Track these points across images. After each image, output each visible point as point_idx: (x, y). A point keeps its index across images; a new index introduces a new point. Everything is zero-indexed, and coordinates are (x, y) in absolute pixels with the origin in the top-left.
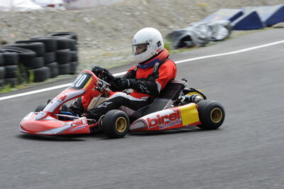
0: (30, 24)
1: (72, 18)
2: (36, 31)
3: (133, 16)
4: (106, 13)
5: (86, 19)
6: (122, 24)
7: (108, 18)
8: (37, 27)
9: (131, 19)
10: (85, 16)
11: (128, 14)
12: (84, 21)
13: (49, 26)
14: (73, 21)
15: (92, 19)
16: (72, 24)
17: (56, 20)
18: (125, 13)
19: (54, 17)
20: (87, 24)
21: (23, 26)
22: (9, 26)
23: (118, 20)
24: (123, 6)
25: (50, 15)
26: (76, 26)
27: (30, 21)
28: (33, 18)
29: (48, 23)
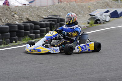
0: (31, 12)
1: (44, 10)
2: (33, 15)
3: (65, 10)
4: (55, 8)
5: (49, 10)
6: (61, 13)
7: (56, 11)
8: (33, 13)
9: (64, 11)
10: (48, 9)
11: (63, 9)
12: (48, 11)
13: (37, 13)
14: (45, 11)
15: (51, 11)
16: (44, 12)
17: (39, 11)
18: (62, 9)
19: (38, 9)
20: (49, 12)
21: (29, 12)
22: (24, 12)
23: (60, 12)
24: (61, 6)
25: (36, 9)
26: (46, 13)
27: (31, 11)
28: (31, 9)
29: (37, 12)
